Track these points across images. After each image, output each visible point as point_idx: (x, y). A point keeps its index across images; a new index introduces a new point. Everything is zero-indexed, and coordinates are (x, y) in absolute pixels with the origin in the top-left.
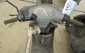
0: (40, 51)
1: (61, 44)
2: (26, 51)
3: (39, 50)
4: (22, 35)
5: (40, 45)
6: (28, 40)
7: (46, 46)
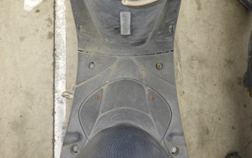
0: (114, 67)
1: (202, 61)
2: (54, 113)
3: (112, 60)
4: (22, 39)
5: (112, 42)
6: (54, 63)
7: (143, 42)
